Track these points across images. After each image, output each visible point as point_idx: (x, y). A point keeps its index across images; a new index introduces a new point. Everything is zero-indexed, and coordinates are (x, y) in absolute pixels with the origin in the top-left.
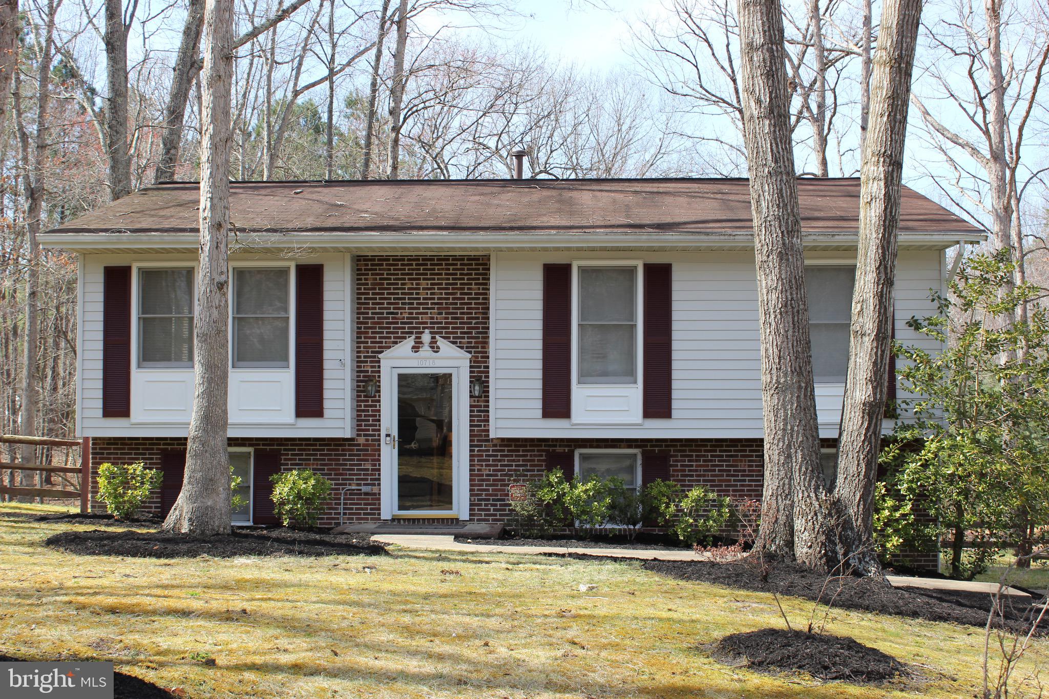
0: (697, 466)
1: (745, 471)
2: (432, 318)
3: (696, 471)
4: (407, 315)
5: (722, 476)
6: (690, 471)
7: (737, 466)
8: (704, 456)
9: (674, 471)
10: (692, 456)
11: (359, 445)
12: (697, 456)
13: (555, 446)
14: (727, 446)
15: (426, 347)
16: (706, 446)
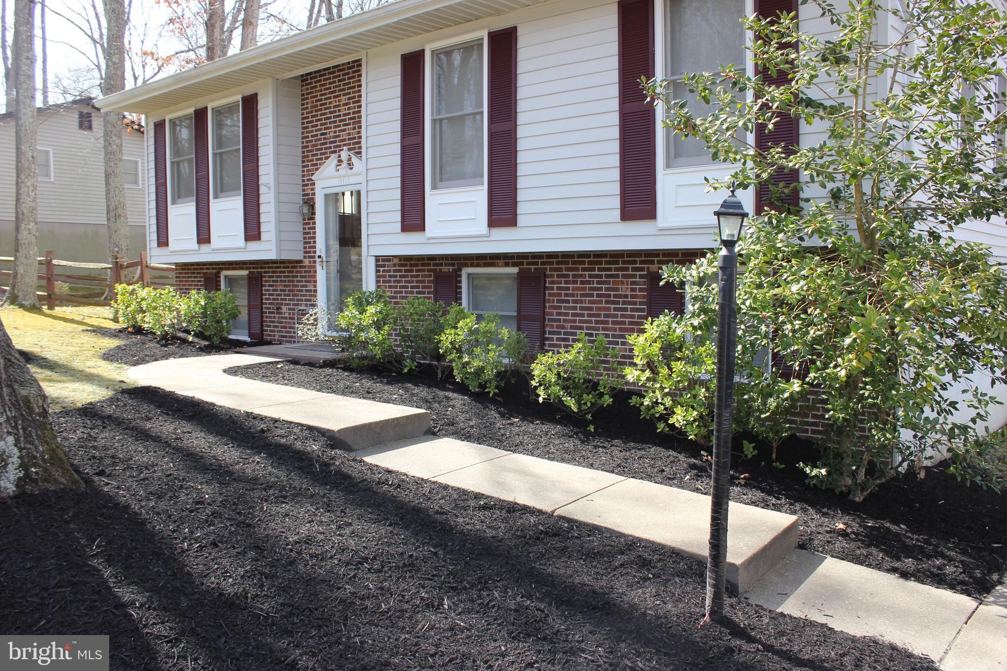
0: (574, 289)
1: (626, 296)
2: (349, 134)
3: (573, 295)
4: (332, 134)
5: (601, 302)
6: (566, 295)
7: (617, 290)
8: (581, 276)
9: (550, 295)
10: (568, 276)
11: (305, 267)
12: (574, 276)
13: (441, 265)
14: (607, 263)
15: (345, 164)
16: (583, 263)
